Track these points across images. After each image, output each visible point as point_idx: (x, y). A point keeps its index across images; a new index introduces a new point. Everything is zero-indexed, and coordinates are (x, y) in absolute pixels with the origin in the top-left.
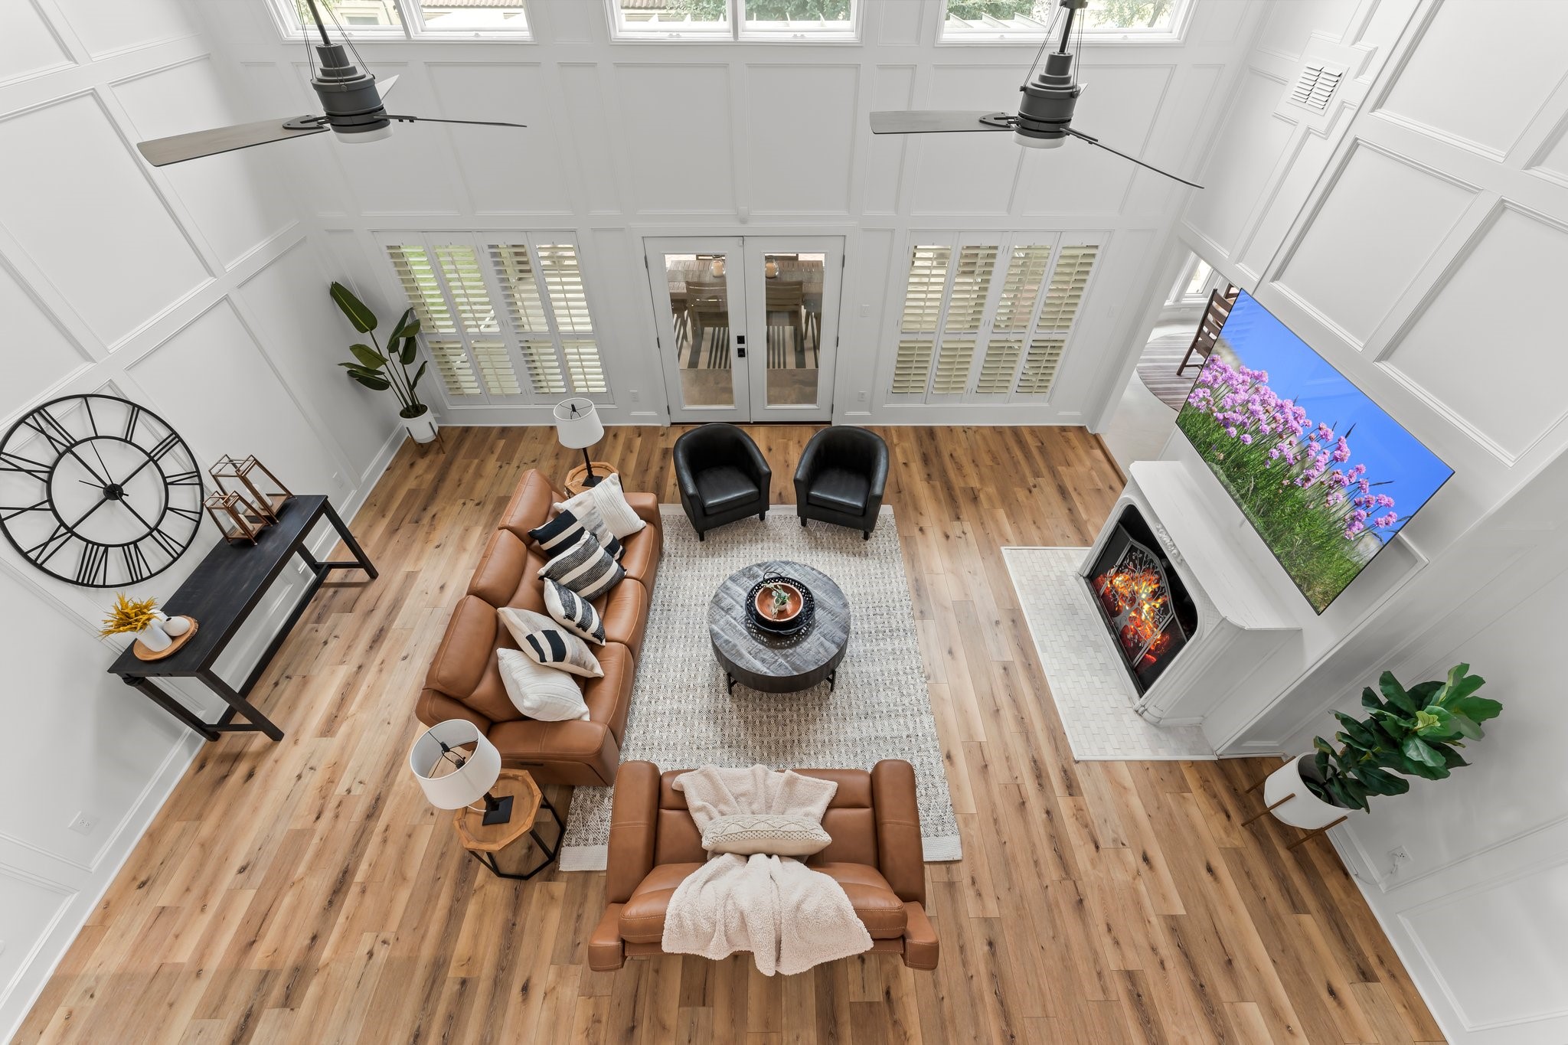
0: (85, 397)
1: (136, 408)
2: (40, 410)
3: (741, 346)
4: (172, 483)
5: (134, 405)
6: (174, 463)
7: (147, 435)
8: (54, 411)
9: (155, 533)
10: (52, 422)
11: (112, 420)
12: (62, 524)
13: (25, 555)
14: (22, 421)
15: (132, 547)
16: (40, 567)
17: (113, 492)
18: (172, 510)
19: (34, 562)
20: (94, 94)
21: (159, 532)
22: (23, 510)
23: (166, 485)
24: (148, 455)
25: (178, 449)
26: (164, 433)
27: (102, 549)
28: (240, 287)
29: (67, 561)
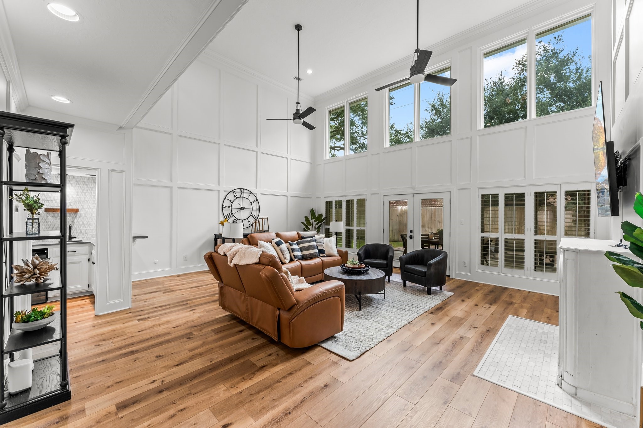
0: (251, 192)
1: (257, 200)
2: (244, 189)
3: (411, 234)
4: (252, 216)
5: (257, 199)
6: (255, 213)
7: (255, 205)
8: (245, 191)
9: (242, 221)
10: (244, 192)
11: (252, 198)
12: (231, 206)
13: (223, 206)
14: (240, 189)
15: (237, 219)
16: (223, 209)
17: (242, 209)
18: (248, 220)
19: (223, 208)
20: (287, 158)
21: (243, 221)
22: (229, 200)
23: (251, 215)
24: (252, 208)
25: (258, 211)
26: (258, 207)
27: (232, 215)
28: (291, 196)
29: (226, 212)
